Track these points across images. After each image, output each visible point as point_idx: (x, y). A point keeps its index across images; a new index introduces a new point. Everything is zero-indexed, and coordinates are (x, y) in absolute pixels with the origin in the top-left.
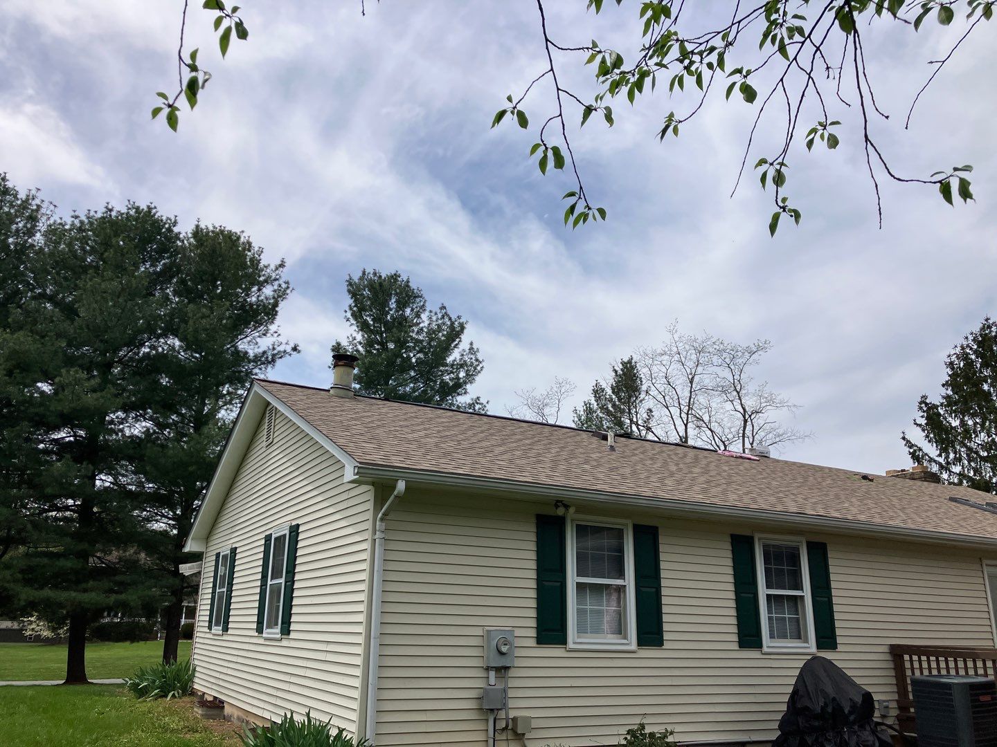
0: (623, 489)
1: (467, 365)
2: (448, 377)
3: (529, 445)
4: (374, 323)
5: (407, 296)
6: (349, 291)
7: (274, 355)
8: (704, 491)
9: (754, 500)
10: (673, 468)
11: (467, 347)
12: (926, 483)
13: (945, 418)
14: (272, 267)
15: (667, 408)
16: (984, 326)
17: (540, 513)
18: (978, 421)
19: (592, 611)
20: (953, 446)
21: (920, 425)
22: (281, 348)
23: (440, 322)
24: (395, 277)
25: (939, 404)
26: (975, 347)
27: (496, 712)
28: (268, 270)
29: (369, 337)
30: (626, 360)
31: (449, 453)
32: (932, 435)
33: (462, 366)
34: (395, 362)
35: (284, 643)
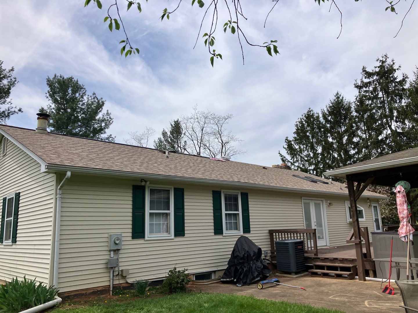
0: (170, 174)
1: (105, 120)
2: (96, 126)
3: (131, 156)
4: (61, 100)
5: (77, 88)
6: (48, 84)
7: (9, 113)
8: (203, 174)
9: (222, 177)
10: (192, 165)
11: (106, 112)
12: (285, 170)
13: (294, 146)
14: (7, 70)
15: (193, 141)
16: (308, 111)
17: (134, 184)
18: (305, 146)
19: (156, 224)
20: (296, 156)
21: (285, 148)
22: (13, 110)
23: (93, 100)
24: (71, 79)
25: (292, 140)
26: (305, 119)
27: (114, 268)
28: (5, 72)
29: (58, 106)
30: (176, 120)
31: (93, 159)
32: (289, 152)
33: (103, 121)
34: (71, 118)
35: (14, 247)
